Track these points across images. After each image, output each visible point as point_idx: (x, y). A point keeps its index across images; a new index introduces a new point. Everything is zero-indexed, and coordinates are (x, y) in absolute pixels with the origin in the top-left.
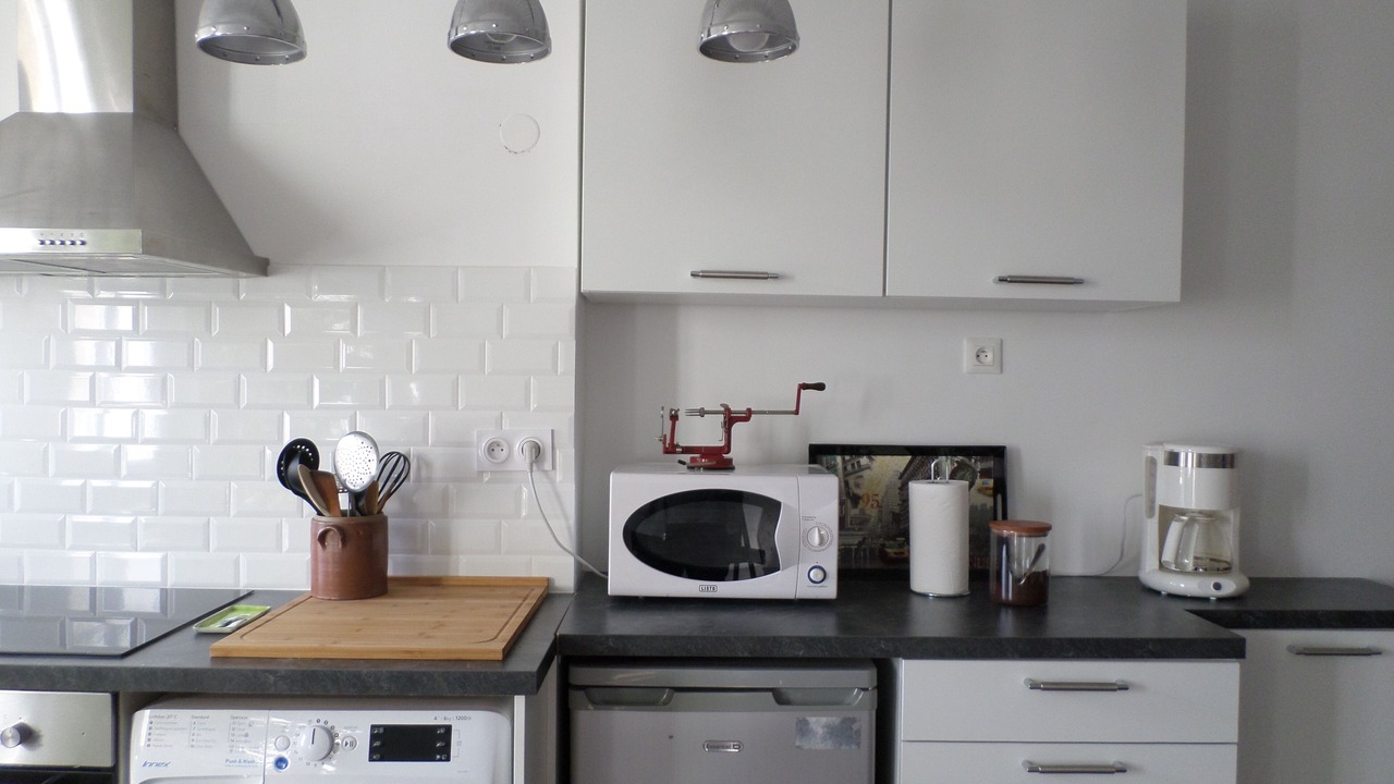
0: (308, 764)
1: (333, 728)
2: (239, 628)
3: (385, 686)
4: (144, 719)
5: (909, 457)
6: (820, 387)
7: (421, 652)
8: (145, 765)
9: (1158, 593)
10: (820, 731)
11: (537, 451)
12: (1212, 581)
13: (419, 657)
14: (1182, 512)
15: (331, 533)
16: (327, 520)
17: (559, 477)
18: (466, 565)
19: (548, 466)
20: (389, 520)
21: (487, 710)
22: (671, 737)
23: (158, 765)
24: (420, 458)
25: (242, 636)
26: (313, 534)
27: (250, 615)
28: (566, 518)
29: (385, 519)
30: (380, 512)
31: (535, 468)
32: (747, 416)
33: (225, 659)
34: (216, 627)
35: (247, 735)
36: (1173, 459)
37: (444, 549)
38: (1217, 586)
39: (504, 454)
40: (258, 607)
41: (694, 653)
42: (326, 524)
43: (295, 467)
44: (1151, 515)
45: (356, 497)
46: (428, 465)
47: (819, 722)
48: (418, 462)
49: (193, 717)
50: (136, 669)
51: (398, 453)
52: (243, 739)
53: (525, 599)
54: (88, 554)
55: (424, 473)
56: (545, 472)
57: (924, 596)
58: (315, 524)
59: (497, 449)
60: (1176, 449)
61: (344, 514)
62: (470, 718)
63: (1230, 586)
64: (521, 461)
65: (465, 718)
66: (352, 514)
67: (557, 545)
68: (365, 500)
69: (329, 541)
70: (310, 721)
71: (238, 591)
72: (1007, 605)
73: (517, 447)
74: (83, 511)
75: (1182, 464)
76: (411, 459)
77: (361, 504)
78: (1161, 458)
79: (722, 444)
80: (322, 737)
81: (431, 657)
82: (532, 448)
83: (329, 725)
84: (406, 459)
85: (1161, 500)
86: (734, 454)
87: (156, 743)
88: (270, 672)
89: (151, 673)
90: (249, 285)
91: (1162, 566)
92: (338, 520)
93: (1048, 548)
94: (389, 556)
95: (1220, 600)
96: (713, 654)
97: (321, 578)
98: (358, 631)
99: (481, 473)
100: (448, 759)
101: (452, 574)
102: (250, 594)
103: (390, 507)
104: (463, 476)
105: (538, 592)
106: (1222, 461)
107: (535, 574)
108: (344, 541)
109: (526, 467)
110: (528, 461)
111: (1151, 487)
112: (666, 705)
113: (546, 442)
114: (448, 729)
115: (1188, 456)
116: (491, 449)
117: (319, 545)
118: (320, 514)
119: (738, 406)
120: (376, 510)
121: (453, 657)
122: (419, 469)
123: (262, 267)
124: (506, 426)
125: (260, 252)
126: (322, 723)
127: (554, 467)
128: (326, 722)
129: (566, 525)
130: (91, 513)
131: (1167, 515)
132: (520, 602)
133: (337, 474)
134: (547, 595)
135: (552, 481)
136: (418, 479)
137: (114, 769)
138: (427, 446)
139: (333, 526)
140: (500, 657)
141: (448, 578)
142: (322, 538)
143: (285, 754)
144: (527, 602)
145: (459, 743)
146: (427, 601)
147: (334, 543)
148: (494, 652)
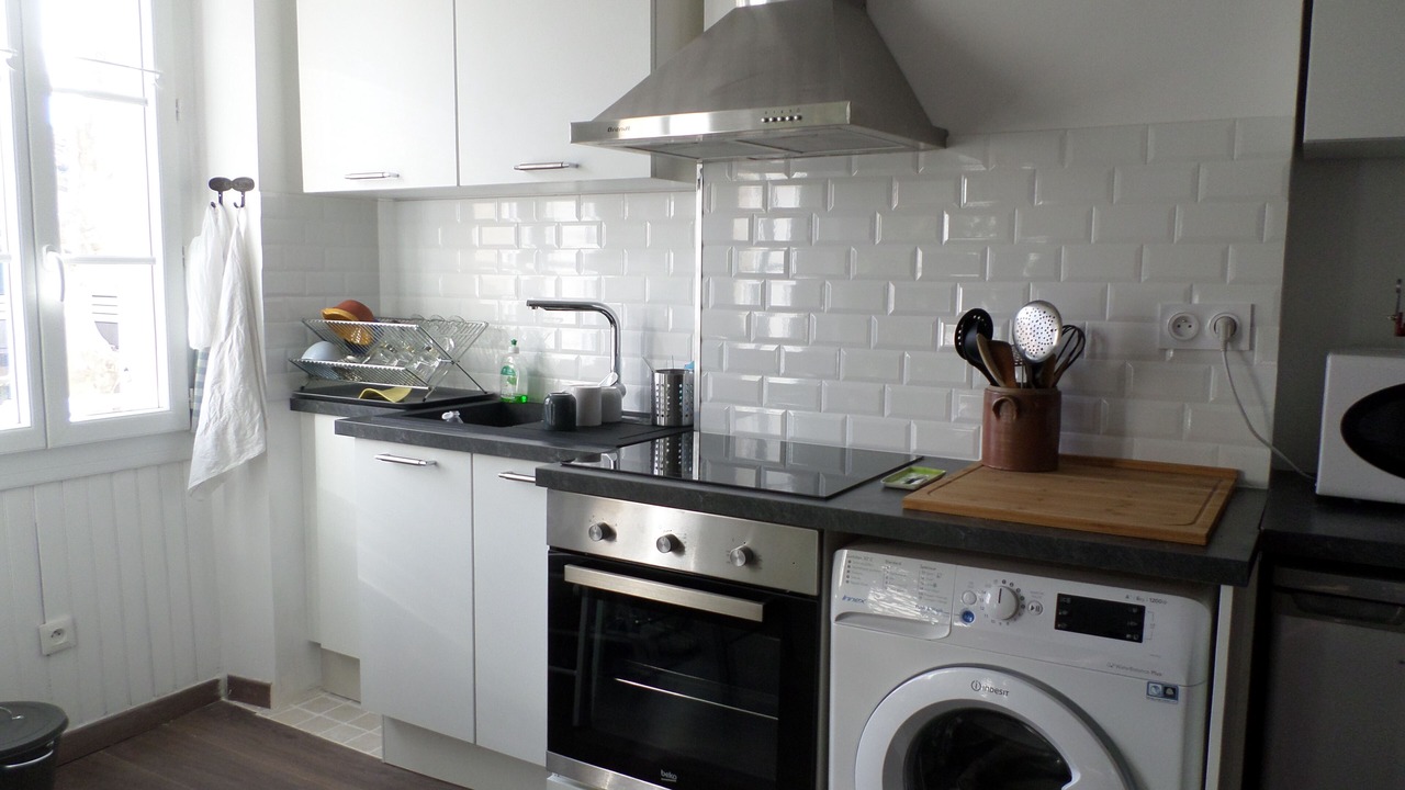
0: (993, 621)
1: (1018, 590)
2: (921, 486)
3: (1076, 556)
4: (843, 556)
7: (1113, 527)
8: (844, 598)
11: (1233, 329)
13: (1110, 532)
15: (1005, 404)
16: (1001, 390)
17: (1256, 358)
18: (1140, 449)
19: (1244, 345)
20: (1063, 396)
21: (1186, 596)
23: (855, 600)
24: (1095, 333)
25: (929, 493)
26: (987, 404)
27: (930, 477)
28: (1263, 403)
29: (1058, 395)
30: (1054, 385)
31: (1229, 348)
33: (917, 512)
34: (901, 483)
35: (935, 585)
37: (1119, 431)
39: (1192, 331)
40: (934, 470)
42: (1001, 394)
43: (974, 336)
45: (1033, 367)
46: (1104, 340)
48: (1093, 337)
49: (887, 562)
50: (839, 511)
51: (1073, 327)
52: (932, 588)
53: (1215, 488)
54: (780, 412)
55: (1099, 349)
56: (1241, 352)
58: (988, 394)
59: (1184, 326)
61: (1018, 385)
62: (1165, 603)
64: (1213, 338)
65: (1159, 601)
66: (1027, 386)
67: (1251, 433)
68: (1043, 371)
69: (1004, 412)
70: (996, 581)
71: (909, 456)
73: (1209, 323)
74: (778, 374)
76: (1086, 333)
77: (1038, 375)
80: (1009, 599)
81: (1124, 533)
82: (1226, 325)
83: (1015, 588)
84: (1081, 335)
87: (854, 580)
88: (963, 528)
89: (853, 516)
90: (928, 157)
92: (1012, 391)
94: (1061, 433)
97: (993, 447)
98: (1040, 500)
99: (1164, 350)
100: (1140, 640)
101: (1125, 457)
102: (920, 459)
103: (1064, 383)
104: (1143, 354)
105: (1230, 483)
107: (1222, 464)
108: (1019, 412)
109: (1220, 346)
110: (1222, 339)
113: (1245, 319)
114: (1141, 610)
116: (1177, 325)
117: (993, 415)
118: (993, 383)
120: (1051, 383)
121: (1149, 536)
122: (1093, 344)
123: (941, 139)
124: (1196, 300)
125: (938, 123)
126: (1007, 585)
127: (1252, 347)
128: (1012, 584)
129: (1262, 413)
130: (784, 376)
132: (1209, 490)
133: (1016, 345)
134: (1238, 488)
135: (1248, 363)
136: (1093, 356)
137: (819, 598)
138: (1107, 321)
139: (1009, 396)
140: (1203, 542)
141: (1121, 461)
142: (997, 408)
143: (971, 608)
144: (1218, 491)
145: (1153, 626)
146: (1103, 480)
147: (1008, 414)
148: (1195, 536)
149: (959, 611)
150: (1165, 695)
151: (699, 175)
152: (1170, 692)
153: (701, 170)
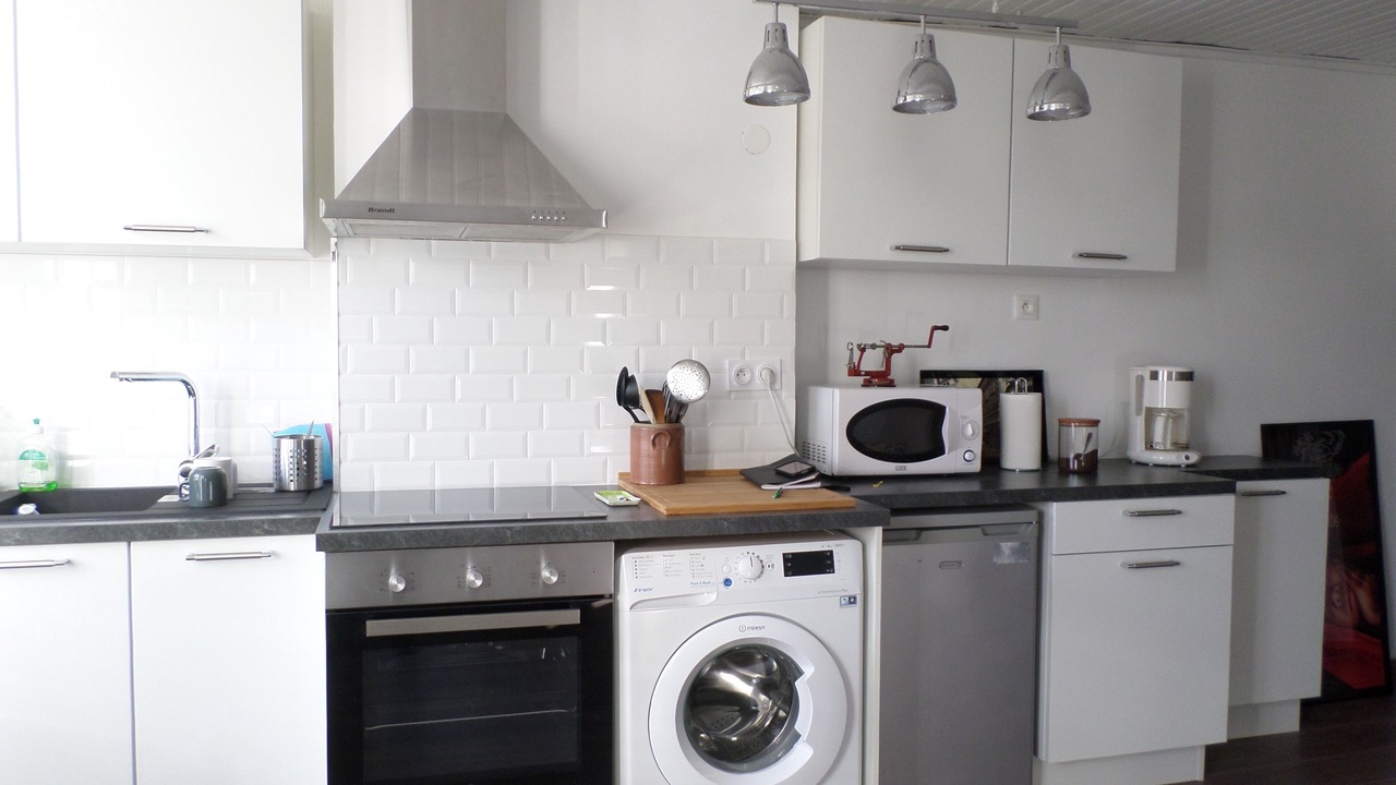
0: (746, 583)
3: (798, 525)
5: (980, 379)
6: (945, 328)
8: (636, 591)
9: (1147, 465)
10: (1007, 551)
11: (772, 375)
12: (1183, 454)
14: (1162, 410)
17: (784, 394)
18: (718, 462)
19: (777, 386)
22: (920, 561)
23: (645, 590)
28: (789, 423)
32: (900, 348)
36: (1154, 376)
38: (1187, 458)
39: (747, 378)
41: (933, 504)
44: (1138, 414)
47: (1006, 547)
52: (701, 568)
56: (775, 390)
57: (1014, 471)
59: (743, 374)
60: (1154, 369)
62: (842, 545)
63: (1194, 458)
64: (759, 382)
65: (839, 545)
72: (1074, 472)
73: (757, 373)
75: (1160, 379)
78: (1147, 376)
79: (883, 369)
80: (756, 563)
82: (768, 372)
83: (760, 555)
85: (1147, 403)
86: (894, 375)
91: (1150, 446)
93: (1094, 436)
95: (1188, 466)
96: (945, 505)
99: (730, 392)
100: (833, 571)
101: (710, 468)
104: (718, 395)
106: (1187, 376)
111: (1140, 395)
112: (917, 539)
113: (778, 369)
114: (831, 552)
115: (1163, 374)
116: (740, 372)
119: (895, 343)
124: (747, 358)
127: (782, 388)
131: (1151, 414)
135: (779, 397)
141: (709, 471)
143: (730, 576)
145: (839, 561)
149: (722, 580)
150: (850, 603)
151: (333, 248)
152: (852, 600)
153: (336, 244)
